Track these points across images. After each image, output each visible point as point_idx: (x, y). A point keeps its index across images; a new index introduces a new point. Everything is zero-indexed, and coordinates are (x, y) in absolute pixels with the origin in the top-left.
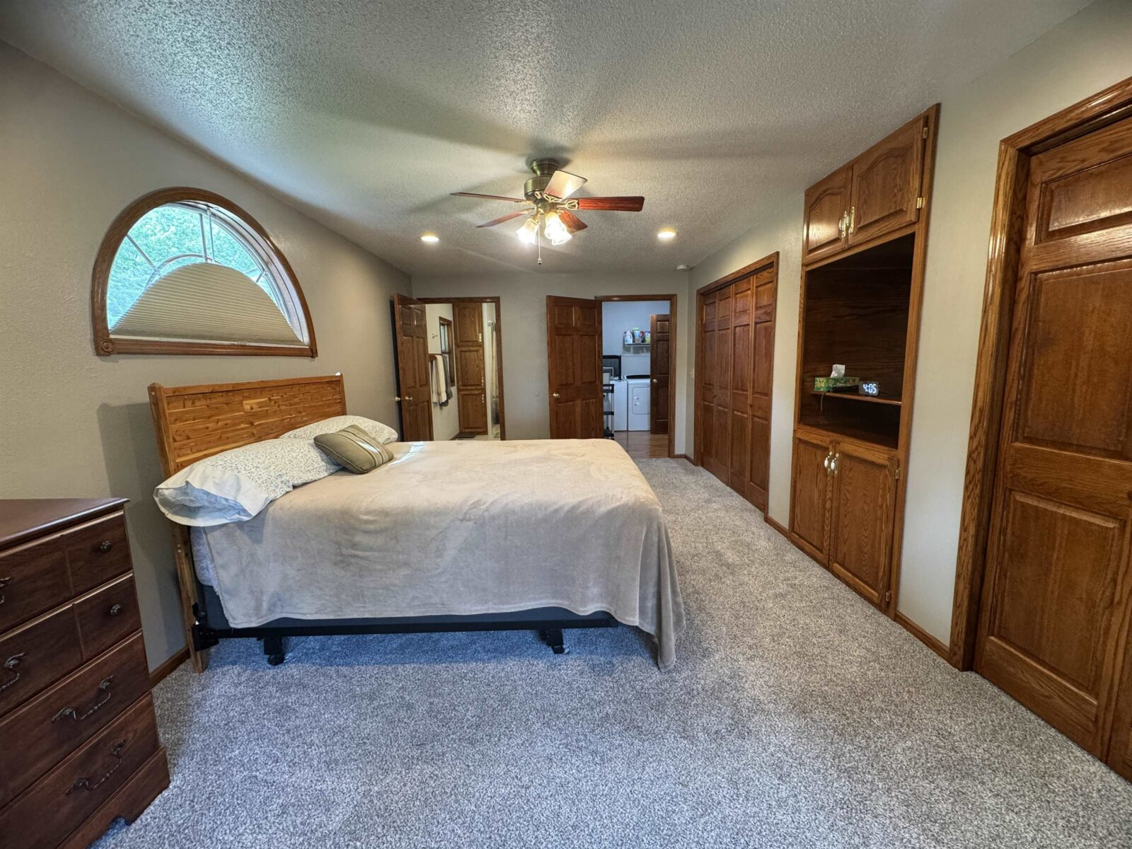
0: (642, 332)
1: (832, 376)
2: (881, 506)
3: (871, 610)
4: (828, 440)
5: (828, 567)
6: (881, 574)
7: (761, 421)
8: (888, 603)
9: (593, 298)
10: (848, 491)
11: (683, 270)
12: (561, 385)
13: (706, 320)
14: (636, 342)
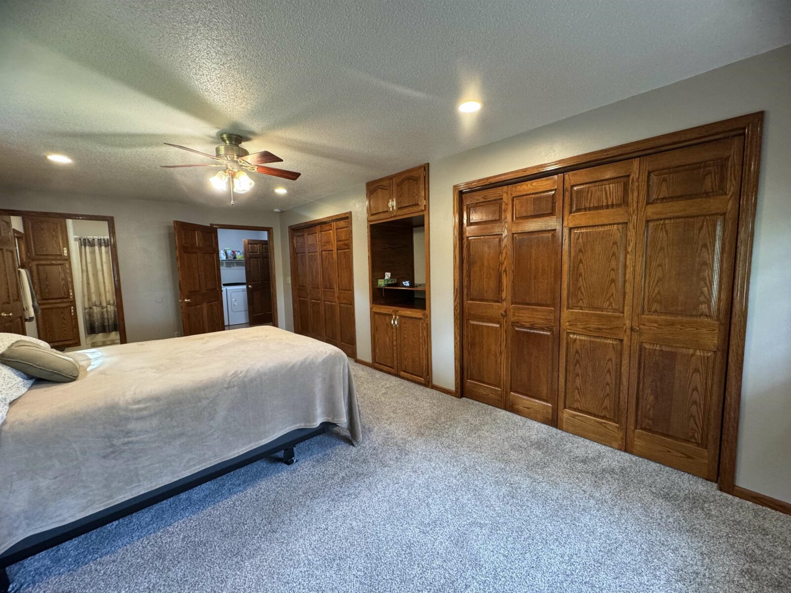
0: (233, 252)
1: (385, 278)
2: (422, 337)
3: (422, 388)
4: (391, 311)
5: (397, 375)
6: (424, 369)
7: (346, 306)
8: (428, 382)
9: (209, 225)
10: (404, 333)
11: (277, 212)
12: (190, 292)
13: (296, 246)
14: (229, 258)
